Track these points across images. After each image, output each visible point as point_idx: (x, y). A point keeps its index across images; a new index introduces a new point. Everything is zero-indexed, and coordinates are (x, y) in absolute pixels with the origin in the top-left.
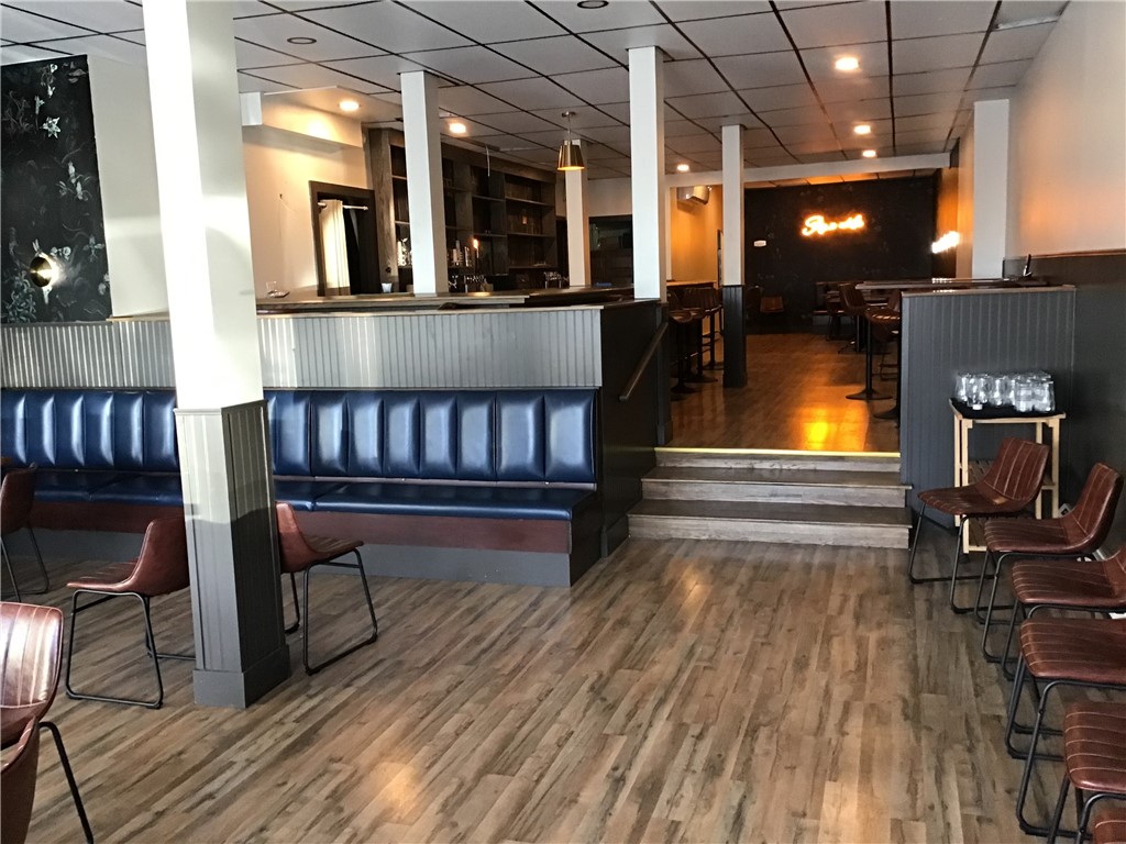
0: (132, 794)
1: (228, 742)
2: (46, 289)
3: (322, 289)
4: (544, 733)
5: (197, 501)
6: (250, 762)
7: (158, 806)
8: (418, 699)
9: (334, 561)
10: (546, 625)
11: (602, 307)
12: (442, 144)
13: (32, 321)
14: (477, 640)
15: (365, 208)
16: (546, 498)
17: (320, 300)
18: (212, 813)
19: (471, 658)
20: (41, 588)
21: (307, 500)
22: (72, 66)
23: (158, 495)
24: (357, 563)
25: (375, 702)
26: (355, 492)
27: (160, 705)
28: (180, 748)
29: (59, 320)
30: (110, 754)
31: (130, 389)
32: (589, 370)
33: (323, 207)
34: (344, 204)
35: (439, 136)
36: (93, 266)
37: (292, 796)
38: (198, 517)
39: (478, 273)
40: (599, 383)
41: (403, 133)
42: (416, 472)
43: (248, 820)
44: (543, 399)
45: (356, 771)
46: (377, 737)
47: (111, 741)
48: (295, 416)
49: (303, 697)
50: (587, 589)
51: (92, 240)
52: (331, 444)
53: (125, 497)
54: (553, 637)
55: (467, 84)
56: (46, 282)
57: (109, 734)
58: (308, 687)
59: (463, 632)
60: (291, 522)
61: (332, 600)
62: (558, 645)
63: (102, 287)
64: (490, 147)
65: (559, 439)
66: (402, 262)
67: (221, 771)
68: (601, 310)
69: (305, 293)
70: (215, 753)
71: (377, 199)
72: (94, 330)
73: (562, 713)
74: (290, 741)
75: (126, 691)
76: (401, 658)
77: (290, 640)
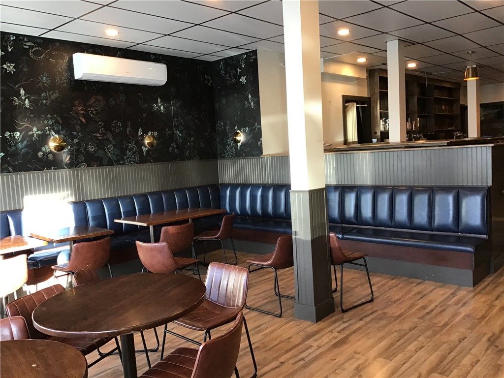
0: (271, 352)
1: (309, 337)
2: (239, 144)
3: (346, 142)
4: (463, 358)
5: (298, 230)
6: (319, 347)
7: (282, 359)
8: (396, 331)
9: (354, 262)
10: (460, 305)
11: (493, 145)
12: (406, 74)
13: (234, 157)
14: (424, 307)
15: (366, 105)
16: (459, 241)
17: (345, 147)
18: (304, 367)
19: (420, 316)
20: (235, 262)
21: (339, 234)
22: (251, 55)
23: (278, 229)
24: (364, 264)
25: (374, 330)
26: (360, 232)
27: (280, 316)
28: (289, 336)
29: (243, 156)
30: (262, 333)
31: (268, 184)
32: (484, 177)
33: (348, 106)
34: (357, 104)
35: (404, 70)
36: (256, 135)
37: (338, 366)
38: (298, 237)
39: (419, 133)
40: (490, 184)
41: (387, 70)
42: (391, 224)
43: (320, 373)
44: (458, 192)
45: (367, 360)
46: (376, 346)
47: (262, 329)
48: (335, 197)
49: (341, 322)
50: (483, 289)
51: (256, 124)
52: (350, 210)
53: (266, 228)
54: (464, 311)
55: (419, 43)
56: (239, 142)
57: (261, 325)
58: (342, 318)
59: (416, 303)
60: (336, 242)
61: (351, 280)
62: (468, 316)
63: (260, 143)
64: (427, 73)
65: (467, 212)
66: (382, 129)
67: (307, 349)
68: (492, 147)
69: (339, 144)
70: (304, 340)
71: (372, 100)
72: (255, 160)
73: (473, 349)
74: (336, 340)
75: (267, 308)
76: (386, 311)
77: (334, 295)
